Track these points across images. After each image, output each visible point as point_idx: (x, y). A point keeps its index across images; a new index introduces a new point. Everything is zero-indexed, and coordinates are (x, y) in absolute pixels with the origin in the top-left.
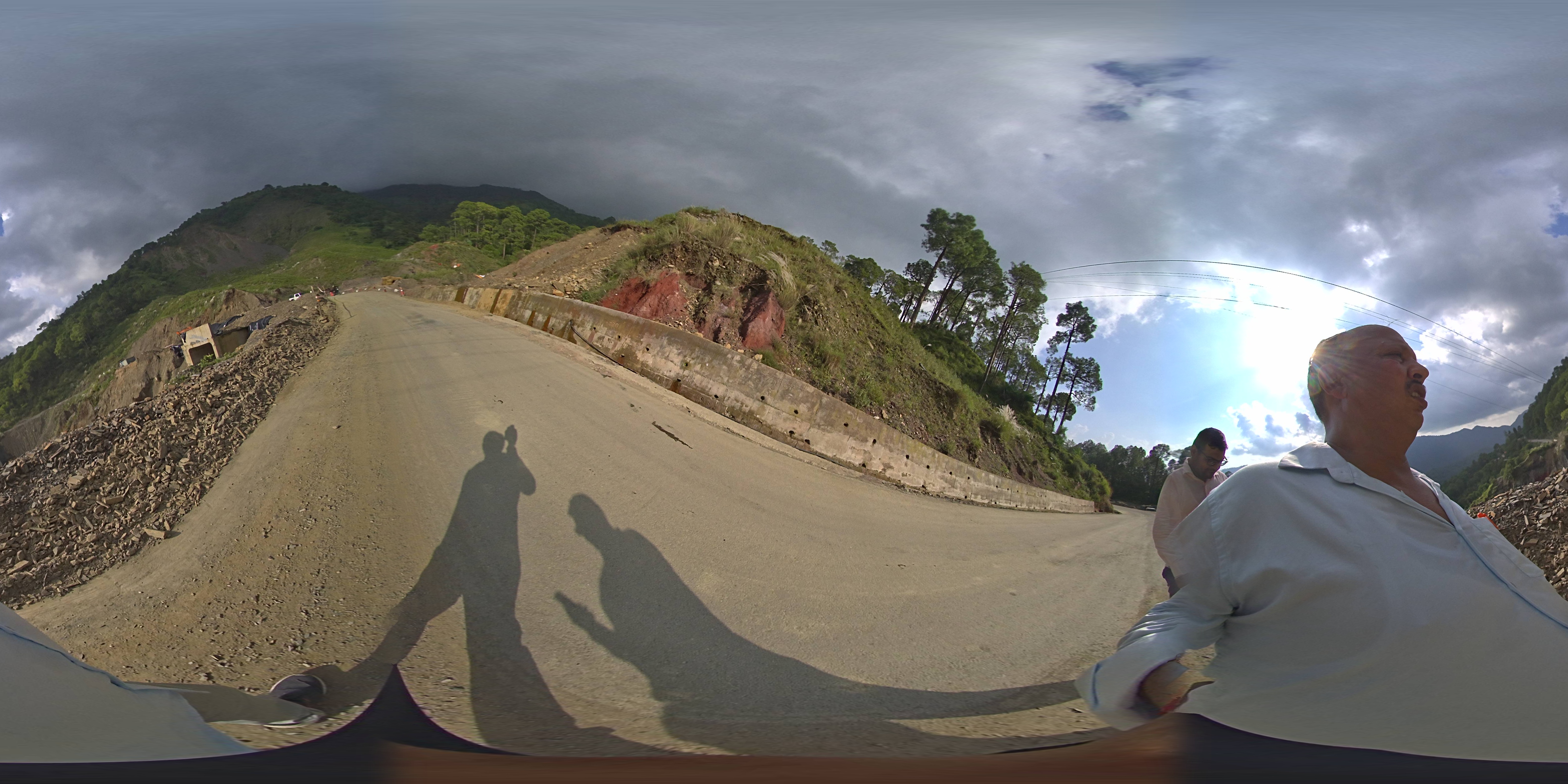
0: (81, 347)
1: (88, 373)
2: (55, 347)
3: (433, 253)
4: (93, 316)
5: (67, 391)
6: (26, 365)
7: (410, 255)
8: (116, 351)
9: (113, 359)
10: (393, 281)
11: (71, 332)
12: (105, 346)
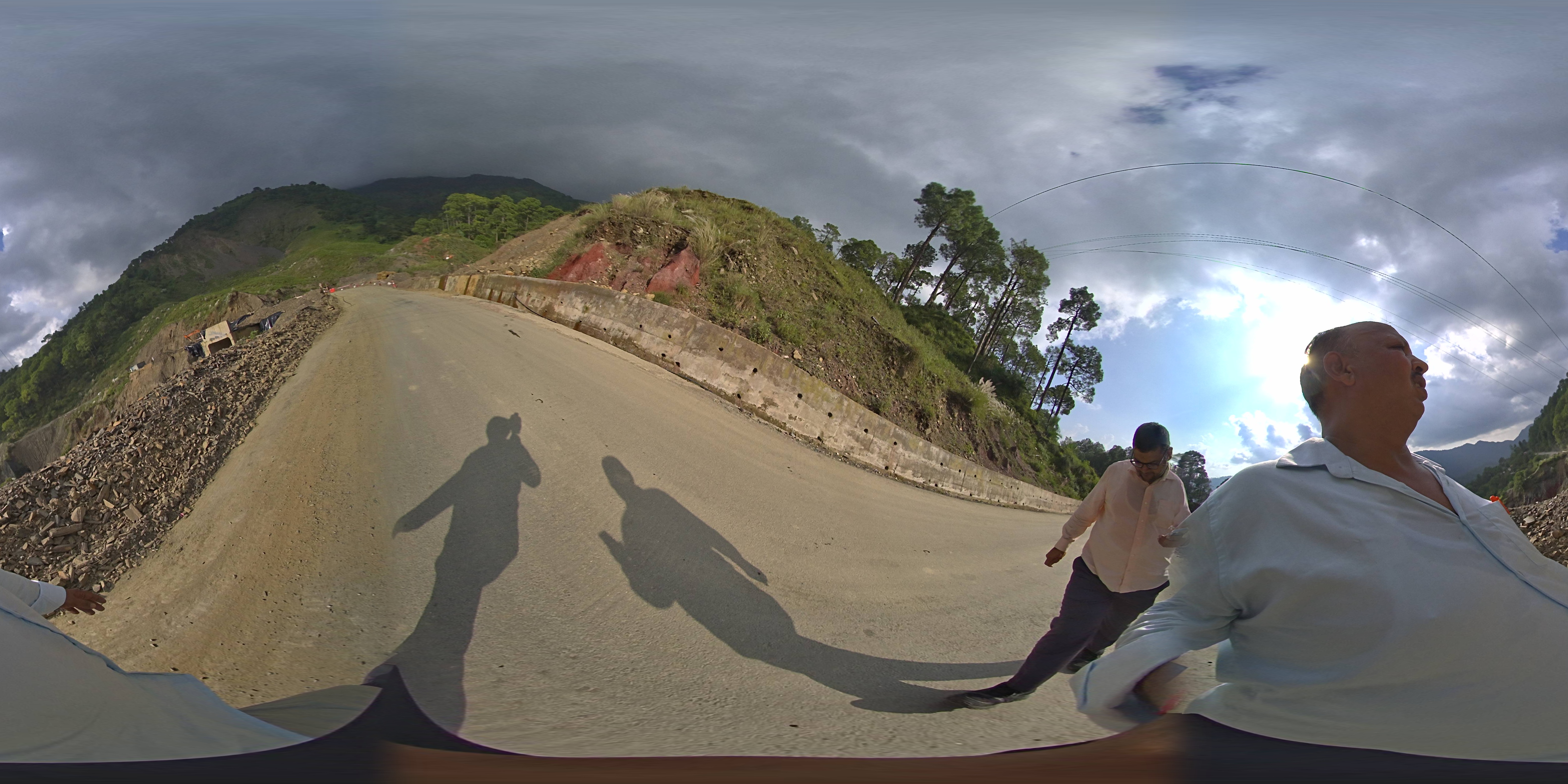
0: (87, 356)
1: (95, 382)
2: (62, 357)
3: (425, 246)
4: (97, 326)
5: (75, 399)
6: (33, 376)
7: (403, 249)
8: (122, 359)
9: (120, 366)
10: (388, 276)
11: (77, 342)
12: (111, 354)
